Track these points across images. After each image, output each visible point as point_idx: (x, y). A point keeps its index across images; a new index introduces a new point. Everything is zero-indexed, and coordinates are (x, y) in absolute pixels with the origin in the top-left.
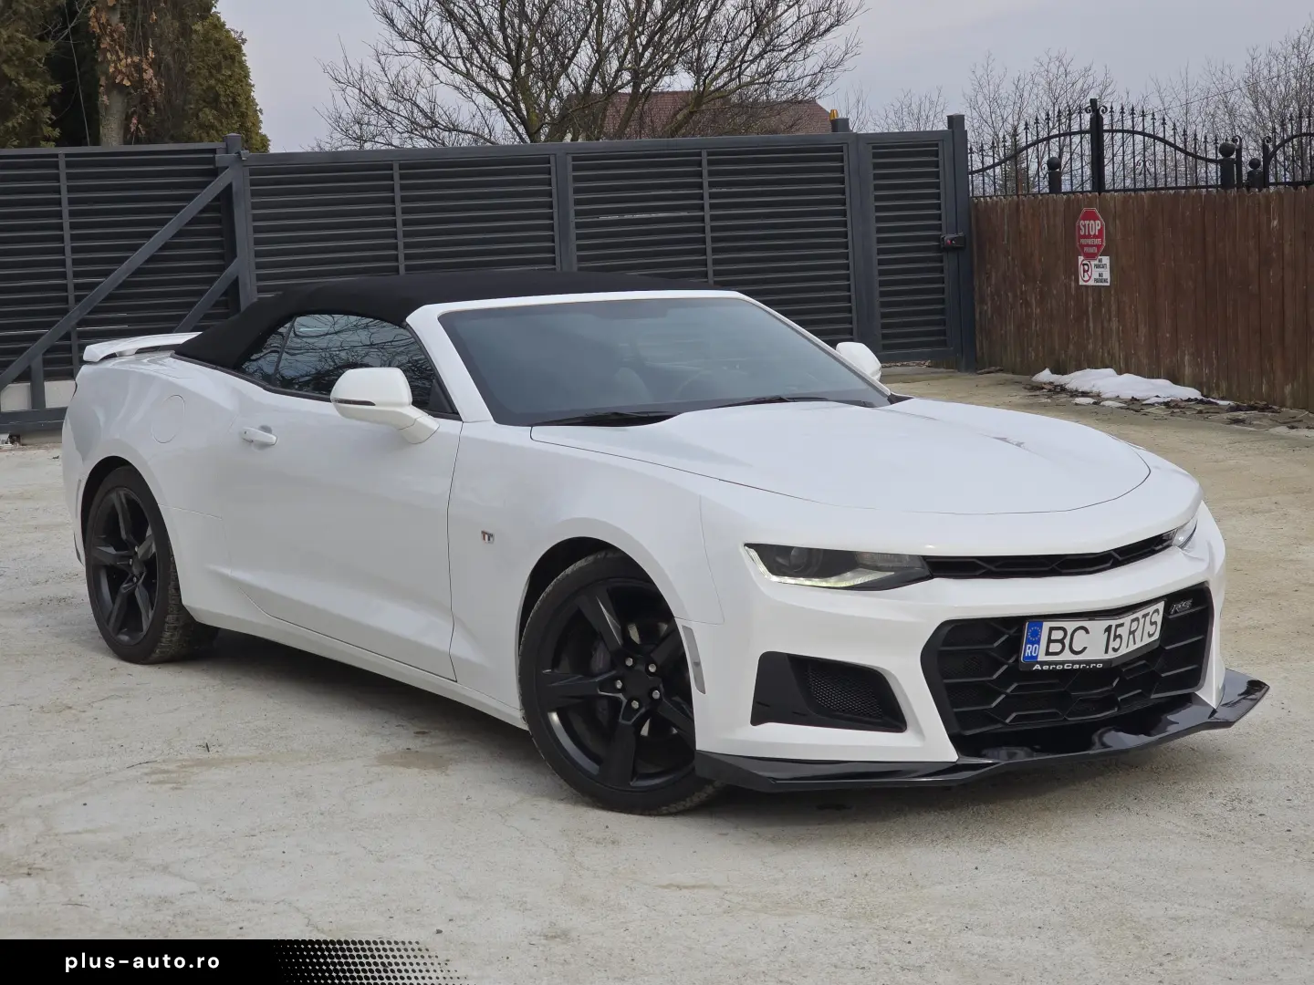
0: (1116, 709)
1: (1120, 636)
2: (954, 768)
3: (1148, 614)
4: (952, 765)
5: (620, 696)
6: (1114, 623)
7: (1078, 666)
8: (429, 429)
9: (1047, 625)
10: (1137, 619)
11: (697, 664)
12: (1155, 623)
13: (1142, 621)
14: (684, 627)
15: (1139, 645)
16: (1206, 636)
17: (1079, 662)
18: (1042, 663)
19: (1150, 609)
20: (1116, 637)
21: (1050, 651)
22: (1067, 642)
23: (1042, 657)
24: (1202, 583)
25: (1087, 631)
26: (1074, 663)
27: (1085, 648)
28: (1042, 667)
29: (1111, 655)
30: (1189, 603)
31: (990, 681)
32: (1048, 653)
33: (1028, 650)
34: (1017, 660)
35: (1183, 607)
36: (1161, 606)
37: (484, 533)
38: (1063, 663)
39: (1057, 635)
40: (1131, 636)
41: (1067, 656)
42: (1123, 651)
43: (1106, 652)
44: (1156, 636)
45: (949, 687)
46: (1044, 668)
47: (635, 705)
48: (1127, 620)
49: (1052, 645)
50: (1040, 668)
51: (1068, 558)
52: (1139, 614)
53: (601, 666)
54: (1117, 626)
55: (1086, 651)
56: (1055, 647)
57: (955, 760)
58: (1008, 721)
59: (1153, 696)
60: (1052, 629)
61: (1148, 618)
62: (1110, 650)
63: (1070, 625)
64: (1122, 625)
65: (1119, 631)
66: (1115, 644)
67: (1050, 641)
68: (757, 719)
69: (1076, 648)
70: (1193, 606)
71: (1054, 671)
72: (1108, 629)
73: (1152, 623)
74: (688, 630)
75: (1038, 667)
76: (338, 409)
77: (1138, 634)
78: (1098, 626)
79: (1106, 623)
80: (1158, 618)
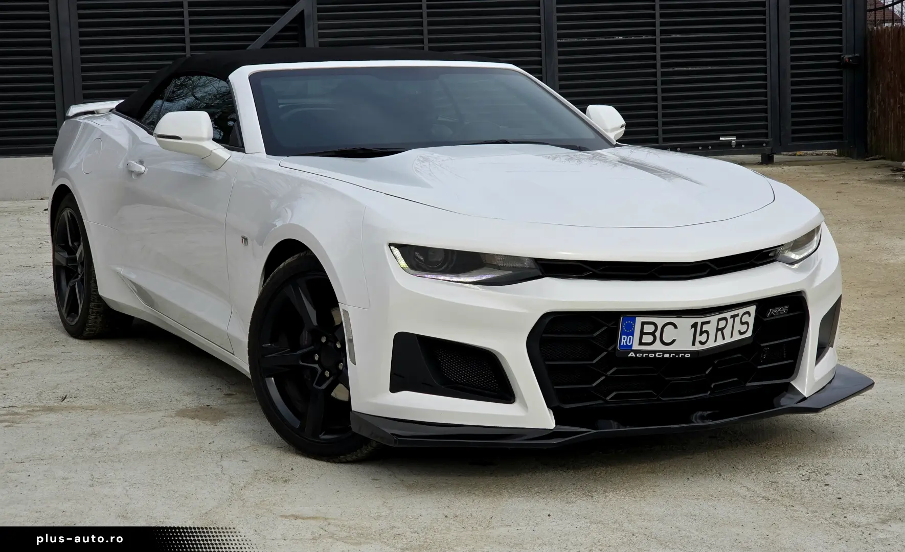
0: (709, 392)
1: (707, 332)
2: (551, 434)
3: (737, 315)
4: (551, 432)
5: (316, 366)
6: (700, 320)
7: (668, 355)
8: (223, 159)
9: (639, 320)
10: (725, 319)
11: (351, 341)
12: (747, 323)
13: (730, 321)
14: (344, 311)
15: (728, 340)
16: (801, 337)
17: (669, 352)
18: (636, 352)
19: (741, 311)
20: (701, 333)
21: (643, 341)
22: (658, 334)
23: (636, 347)
24: (800, 292)
25: (676, 327)
26: (664, 352)
27: (674, 341)
28: (636, 355)
29: (698, 347)
30: (786, 308)
31: (592, 365)
32: (641, 343)
33: (624, 340)
34: (615, 348)
35: (781, 311)
36: (752, 309)
37: (243, 237)
38: (655, 352)
39: (649, 328)
40: (719, 333)
41: (658, 346)
42: (711, 344)
43: (694, 344)
44: (749, 334)
45: (550, 368)
46: (638, 355)
47: (327, 374)
48: (714, 319)
49: (644, 337)
50: (634, 355)
51: (664, 265)
52: (728, 315)
53: (306, 343)
54: (703, 323)
55: (675, 343)
56: (647, 339)
57: (552, 428)
58: (608, 398)
59: (749, 384)
60: (643, 324)
61: (737, 319)
62: (697, 343)
63: (660, 321)
64: (708, 322)
65: (705, 328)
66: (703, 338)
67: (642, 333)
68: (395, 388)
69: (666, 340)
70: (789, 311)
71: (647, 357)
72: (695, 326)
73: (742, 323)
74: (346, 312)
75: (632, 354)
76: (159, 142)
77: (727, 332)
78: (685, 323)
79: (693, 321)
80: (751, 320)
